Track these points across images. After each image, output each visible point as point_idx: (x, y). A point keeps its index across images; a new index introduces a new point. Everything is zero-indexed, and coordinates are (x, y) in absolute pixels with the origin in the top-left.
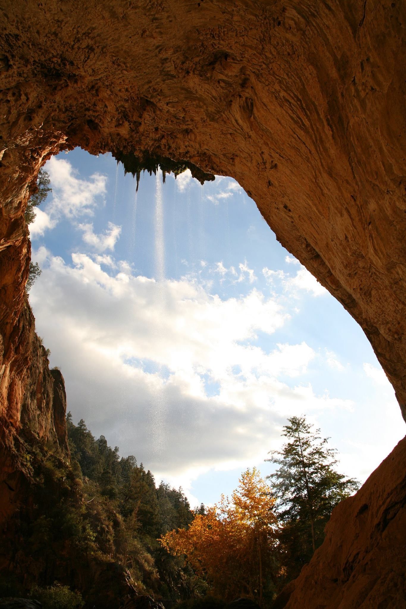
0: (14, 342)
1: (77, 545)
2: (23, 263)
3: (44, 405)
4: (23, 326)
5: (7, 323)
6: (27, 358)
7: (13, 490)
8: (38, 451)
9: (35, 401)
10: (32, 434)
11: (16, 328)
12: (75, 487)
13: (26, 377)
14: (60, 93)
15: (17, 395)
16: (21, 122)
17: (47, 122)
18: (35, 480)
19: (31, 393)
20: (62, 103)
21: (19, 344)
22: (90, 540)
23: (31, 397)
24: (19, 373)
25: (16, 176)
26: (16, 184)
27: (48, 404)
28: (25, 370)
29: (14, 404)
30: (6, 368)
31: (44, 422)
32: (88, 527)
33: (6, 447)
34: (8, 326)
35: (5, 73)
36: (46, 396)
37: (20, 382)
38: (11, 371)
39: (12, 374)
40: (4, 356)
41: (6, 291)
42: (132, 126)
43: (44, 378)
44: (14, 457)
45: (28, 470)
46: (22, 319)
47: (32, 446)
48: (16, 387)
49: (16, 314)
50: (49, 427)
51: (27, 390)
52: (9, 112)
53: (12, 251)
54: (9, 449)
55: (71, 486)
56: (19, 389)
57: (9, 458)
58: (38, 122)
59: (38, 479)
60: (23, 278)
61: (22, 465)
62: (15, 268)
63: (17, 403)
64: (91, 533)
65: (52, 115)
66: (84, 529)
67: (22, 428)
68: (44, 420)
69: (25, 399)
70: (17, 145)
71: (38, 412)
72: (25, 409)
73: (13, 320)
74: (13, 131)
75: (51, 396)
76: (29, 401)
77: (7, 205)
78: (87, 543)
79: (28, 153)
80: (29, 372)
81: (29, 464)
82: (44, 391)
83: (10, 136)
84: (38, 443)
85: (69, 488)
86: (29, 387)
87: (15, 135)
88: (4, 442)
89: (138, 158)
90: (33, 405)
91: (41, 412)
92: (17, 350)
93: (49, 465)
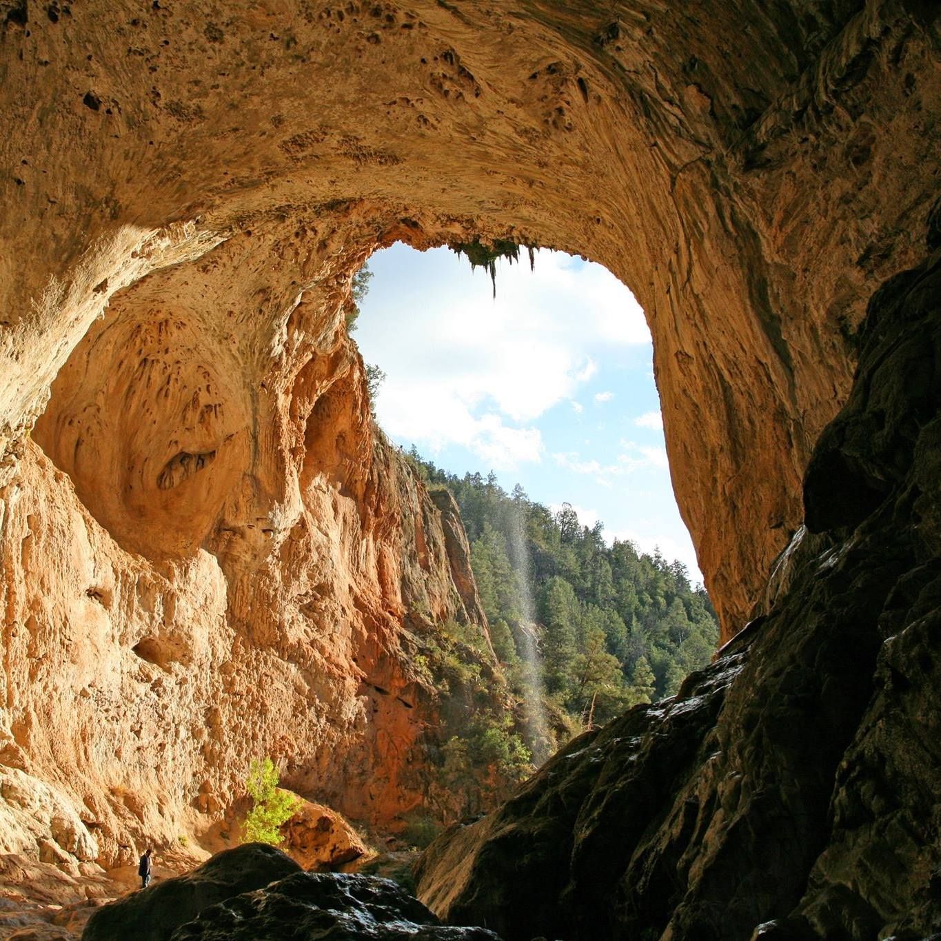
0: (370, 504)
1: (504, 771)
2: (359, 393)
3: (431, 562)
4: (379, 474)
5: (356, 481)
6: (393, 515)
7: (410, 707)
8: (434, 645)
9: (418, 566)
10: (422, 621)
11: (370, 484)
12: (494, 686)
13: (397, 538)
14: (355, 211)
15: (391, 572)
16: (314, 256)
17: (347, 242)
18: (437, 689)
19: (410, 556)
20: (362, 220)
21: (379, 502)
22: (523, 761)
23: (411, 562)
24: (387, 536)
25: (323, 308)
26: (325, 317)
27: (437, 556)
28: (394, 530)
29: (390, 586)
30: (368, 541)
31: (437, 588)
32: (518, 743)
33: (391, 654)
34: (359, 485)
35: (282, 225)
36: (432, 546)
37: (391, 549)
38: (375, 540)
39: (378, 544)
40: (362, 527)
41: (344, 439)
42: (464, 224)
43: (425, 518)
44: (403, 664)
45: (424, 678)
46: (375, 466)
47: (424, 638)
48: (386, 560)
49: (364, 465)
50: (445, 591)
51: (402, 555)
52: (297, 254)
53: (340, 384)
54: (394, 656)
55: (488, 687)
56: (391, 562)
57: (397, 668)
58: (336, 247)
59: (440, 687)
60: (363, 416)
61: (416, 672)
62: (349, 406)
63: (392, 584)
64: (523, 752)
65: (352, 234)
66: (512, 748)
67: (406, 612)
68: (436, 584)
69: (402, 567)
70: (316, 282)
71: (426, 576)
72: (405, 582)
73: (363, 474)
74: (307, 270)
75: (441, 541)
76: (409, 569)
77: (320, 344)
78: (518, 767)
79: (333, 283)
80: (400, 528)
81: (425, 668)
82: (429, 538)
83: (304, 276)
84: (433, 631)
85: (487, 691)
86: (404, 550)
87: (311, 272)
88: (387, 647)
89: (487, 247)
90: (415, 573)
91: (429, 573)
92: (377, 512)
93: (452, 661)
